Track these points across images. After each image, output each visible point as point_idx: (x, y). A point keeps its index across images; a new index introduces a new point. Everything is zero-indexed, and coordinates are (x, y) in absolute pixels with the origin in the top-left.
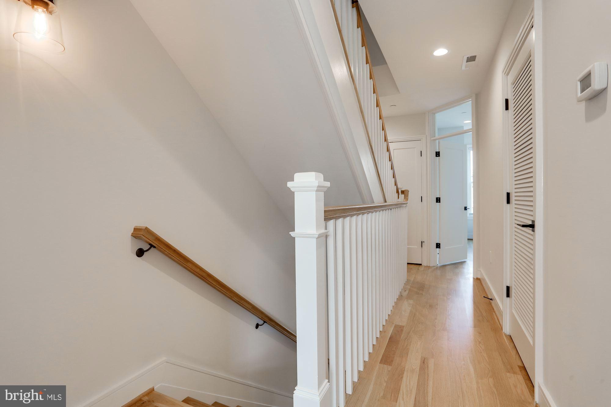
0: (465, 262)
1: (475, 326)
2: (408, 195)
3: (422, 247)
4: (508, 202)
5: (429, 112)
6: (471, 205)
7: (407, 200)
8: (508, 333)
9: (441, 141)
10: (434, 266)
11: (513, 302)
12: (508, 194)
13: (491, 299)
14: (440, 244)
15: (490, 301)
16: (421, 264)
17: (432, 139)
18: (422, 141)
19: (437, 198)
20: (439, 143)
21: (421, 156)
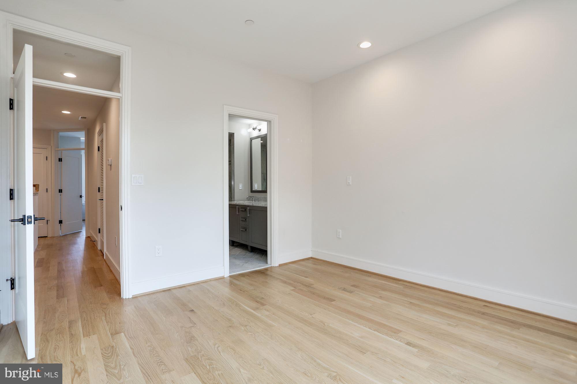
0: (81, 231)
1: (85, 250)
2: (39, 188)
3: (47, 224)
4: (99, 191)
5: (54, 130)
6: (84, 194)
7: (38, 191)
8: (100, 249)
9: (63, 151)
10: (58, 236)
11: (101, 235)
12: (99, 188)
13: (94, 241)
14: (62, 221)
15: (93, 242)
16: (47, 237)
17: (56, 149)
18: (47, 150)
19: (59, 190)
20: (62, 152)
21: (47, 160)
